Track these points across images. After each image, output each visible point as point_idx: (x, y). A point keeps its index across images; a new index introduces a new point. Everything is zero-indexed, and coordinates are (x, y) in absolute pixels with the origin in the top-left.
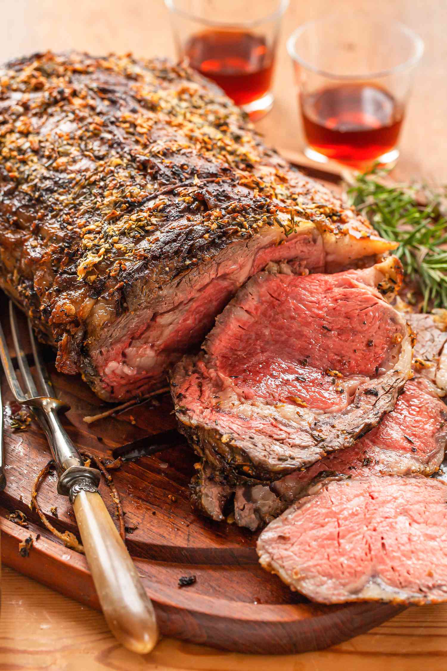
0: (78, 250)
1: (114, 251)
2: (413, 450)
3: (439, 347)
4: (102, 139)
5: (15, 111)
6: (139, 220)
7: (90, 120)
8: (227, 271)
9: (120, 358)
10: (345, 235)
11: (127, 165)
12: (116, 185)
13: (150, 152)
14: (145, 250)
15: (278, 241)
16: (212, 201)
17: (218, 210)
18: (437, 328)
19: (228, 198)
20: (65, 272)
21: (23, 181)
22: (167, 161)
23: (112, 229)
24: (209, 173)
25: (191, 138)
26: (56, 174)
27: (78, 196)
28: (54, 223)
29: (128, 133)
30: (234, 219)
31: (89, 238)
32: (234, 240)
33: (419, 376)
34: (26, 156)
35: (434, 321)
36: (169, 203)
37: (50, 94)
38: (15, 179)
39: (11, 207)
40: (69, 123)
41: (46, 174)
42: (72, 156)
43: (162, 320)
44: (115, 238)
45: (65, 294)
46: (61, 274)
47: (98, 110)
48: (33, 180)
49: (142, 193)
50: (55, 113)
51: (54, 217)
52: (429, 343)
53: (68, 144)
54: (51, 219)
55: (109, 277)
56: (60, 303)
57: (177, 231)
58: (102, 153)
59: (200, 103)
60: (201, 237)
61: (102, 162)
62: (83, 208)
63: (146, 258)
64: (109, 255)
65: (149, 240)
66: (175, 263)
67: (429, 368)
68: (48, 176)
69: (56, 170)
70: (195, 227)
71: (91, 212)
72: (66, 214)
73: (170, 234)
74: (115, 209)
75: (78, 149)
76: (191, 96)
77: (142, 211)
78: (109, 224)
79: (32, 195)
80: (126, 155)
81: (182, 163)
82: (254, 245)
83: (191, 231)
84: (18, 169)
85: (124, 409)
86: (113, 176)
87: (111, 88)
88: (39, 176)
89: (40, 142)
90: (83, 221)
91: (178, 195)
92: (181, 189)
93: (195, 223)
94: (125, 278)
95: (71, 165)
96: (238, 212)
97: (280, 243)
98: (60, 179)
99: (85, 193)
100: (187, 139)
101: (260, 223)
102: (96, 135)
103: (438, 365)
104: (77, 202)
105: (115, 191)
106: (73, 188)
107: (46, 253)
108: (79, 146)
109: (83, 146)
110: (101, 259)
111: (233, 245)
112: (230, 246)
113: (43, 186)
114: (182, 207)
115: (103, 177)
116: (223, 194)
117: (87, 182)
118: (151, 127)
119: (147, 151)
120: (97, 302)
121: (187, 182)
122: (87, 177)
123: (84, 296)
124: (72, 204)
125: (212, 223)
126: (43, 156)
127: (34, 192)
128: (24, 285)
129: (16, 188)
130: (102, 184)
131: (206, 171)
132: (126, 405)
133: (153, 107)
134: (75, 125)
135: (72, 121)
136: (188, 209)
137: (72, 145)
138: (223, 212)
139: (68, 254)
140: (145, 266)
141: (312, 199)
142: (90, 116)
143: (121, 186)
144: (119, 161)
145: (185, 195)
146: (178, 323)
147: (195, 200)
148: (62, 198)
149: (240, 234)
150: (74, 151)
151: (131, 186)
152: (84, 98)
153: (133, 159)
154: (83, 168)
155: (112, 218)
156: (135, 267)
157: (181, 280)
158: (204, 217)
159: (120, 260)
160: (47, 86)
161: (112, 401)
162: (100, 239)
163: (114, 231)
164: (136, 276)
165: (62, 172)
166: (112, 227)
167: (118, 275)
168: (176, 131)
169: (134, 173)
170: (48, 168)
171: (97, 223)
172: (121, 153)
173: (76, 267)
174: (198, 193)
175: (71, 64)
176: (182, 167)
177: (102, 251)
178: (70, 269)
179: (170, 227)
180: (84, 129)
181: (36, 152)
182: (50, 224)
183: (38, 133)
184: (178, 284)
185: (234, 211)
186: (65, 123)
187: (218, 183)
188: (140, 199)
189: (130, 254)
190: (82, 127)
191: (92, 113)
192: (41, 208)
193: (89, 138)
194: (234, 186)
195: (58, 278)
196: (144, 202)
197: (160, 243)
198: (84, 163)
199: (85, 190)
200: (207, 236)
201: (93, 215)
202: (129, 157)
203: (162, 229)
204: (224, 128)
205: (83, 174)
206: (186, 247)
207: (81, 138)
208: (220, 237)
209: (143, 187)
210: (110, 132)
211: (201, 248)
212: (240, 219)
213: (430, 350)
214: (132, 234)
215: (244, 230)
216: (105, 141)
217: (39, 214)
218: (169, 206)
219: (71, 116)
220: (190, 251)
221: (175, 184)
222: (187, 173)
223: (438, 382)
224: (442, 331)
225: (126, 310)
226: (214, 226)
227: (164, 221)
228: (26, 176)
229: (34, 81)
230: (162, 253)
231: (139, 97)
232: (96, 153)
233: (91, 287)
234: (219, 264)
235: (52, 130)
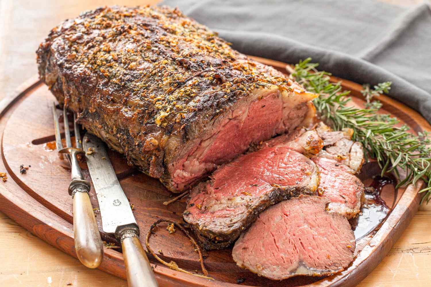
0: (154, 111)
1: (175, 109)
2: (346, 202)
3: (349, 148)
4: (153, 51)
5: (98, 40)
6: (186, 91)
7: (143, 41)
8: (237, 115)
9: (182, 168)
10: (293, 92)
11: (171, 63)
12: (168, 74)
13: (182, 55)
14: (193, 107)
15: (261, 97)
16: (224, 78)
17: (228, 83)
18: (346, 138)
19: (231, 76)
20: (148, 123)
21: (113, 77)
22: (193, 59)
23: (171, 97)
24: (217, 64)
25: (199, 47)
26: (132, 72)
27: (147, 82)
28: (136, 98)
29: (166, 46)
30: (238, 86)
31: (159, 104)
32: (240, 98)
33: (340, 164)
34: (111, 63)
35: (344, 135)
36: (200, 81)
37: (117, 29)
38: (107, 77)
39: (108, 92)
40: (131, 44)
41: (125, 72)
42: (138, 61)
43: (204, 144)
44: (174, 102)
45: (150, 135)
46: (146, 124)
47: (146, 36)
48: (119, 76)
49: (184, 77)
50: (122, 39)
51: (135, 94)
52: (343, 147)
53: (134, 55)
54: (133, 96)
55: (176, 122)
56: (148, 140)
57: (209, 95)
58: (154, 58)
59: (193, 29)
60: (223, 97)
61: (157, 63)
62: (151, 88)
63: (195, 110)
64: (172, 111)
65: (194, 101)
66: (211, 112)
67: (345, 159)
68: (127, 73)
69: (131, 69)
70: (218, 92)
71: (157, 90)
72: (143, 92)
73: (205, 97)
74: (171, 87)
75: (141, 57)
76: (188, 25)
77: (186, 86)
78: (169, 95)
79: (120, 84)
80: (169, 58)
81: (201, 60)
82: (250, 100)
83: (216, 95)
84: (108, 71)
85: (183, 196)
86: (165, 69)
87: (149, 23)
88: (121, 73)
89: (118, 55)
90: (153, 95)
91: (204, 76)
92: (205, 73)
93: (218, 90)
94: (185, 122)
95: (138, 66)
96: (239, 82)
97: (262, 98)
98: (134, 74)
99: (151, 80)
100: (197, 47)
101: (252, 88)
102: (149, 49)
103: (350, 157)
104: (147, 85)
105: (168, 77)
106: (143, 78)
107: (134, 114)
108: (141, 55)
109: (143, 55)
110: (169, 113)
111: (240, 100)
112: (238, 101)
113: (125, 78)
114: (208, 82)
115: (159, 71)
116: (229, 74)
117: (150, 74)
118: (177, 42)
119: (180, 55)
120: (170, 137)
121: (207, 69)
122: (150, 71)
123: (162, 135)
124: (144, 86)
125: (227, 89)
126: (121, 63)
127: (121, 82)
128: (121, 134)
129: (109, 81)
130: (160, 74)
131: (215, 63)
132: (184, 194)
133: (174, 32)
134: (135, 45)
135: (133, 43)
136: (211, 84)
137: (137, 55)
138: (232, 83)
139: (148, 113)
140: (195, 115)
141: (271, 74)
142: (143, 39)
143: (172, 74)
144: (166, 61)
145: (208, 76)
146: (212, 145)
147: (214, 78)
148: (137, 84)
149: (243, 94)
150: (139, 58)
151: (177, 73)
152: (136, 30)
153: (174, 60)
154: (146, 67)
155: (170, 92)
156: (190, 116)
157: (215, 121)
158: (221, 87)
159: (180, 113)
160: (113, 25)
161: (176, 192)
162: (166, 103)
163: (173, 98)
164: (191, 120)
165: (134, 70)
166: (171, 96)
167: (181, 121)
168: (190, 44)
169: (176, 67)
170: (125, 69)
171: (161, 95)
172: (166, 57)
173: (154, 119)
174: (216, 74)
175: (122, 12)
176: (202, 61)
177: (168, 109)
178: (151, 121)
179: (204, 93)
180: (141, 46)
181: (116, 61)
182: (133, 98)
183: (115, 51)
184: (214, 123)
185: (237, 82)
186: (129, 44)
187: (223, 69)
188: (184, 80)
189: (185, 109)
190: (140, 45)
191: (143, 37)
192: (127, 91)
193: (145, 51)
194: (231, 70)
195: (144, 126)
196: (186, 82)
197: (201, 102)
198: (146, 65)
199: (150, 79)
200: (226, 96)
201: (158, 91)
202: (171, 59)
203: (200, 95)
204: (212, 41)
205: (147, 70)
206: (215, 103)
207: (141, 51)
208: (232, 97)
209: (183, 74)
210: (156, 47)
211: (223, 103)
212: (241, 86)
213: (344, 150)
214: (183, 99)
215: (244, 92)
216: (155, 51)
217: (126, 94)
218: (201, 82)
219: (132, 40)
220: (217, 105)
221: (201, 71)
222: (205, 65)
223: (351, 166)
224: (349, 140)
225: (188, 140)
226: (229, 91)
227: (199, 91)
228: (114, 74)
229: (104, 23)
230: (204, 107)
231: (165, 28)
232: (152, 58)
233: (165, 130)
234: (233, 111)
235: (122, 48)
